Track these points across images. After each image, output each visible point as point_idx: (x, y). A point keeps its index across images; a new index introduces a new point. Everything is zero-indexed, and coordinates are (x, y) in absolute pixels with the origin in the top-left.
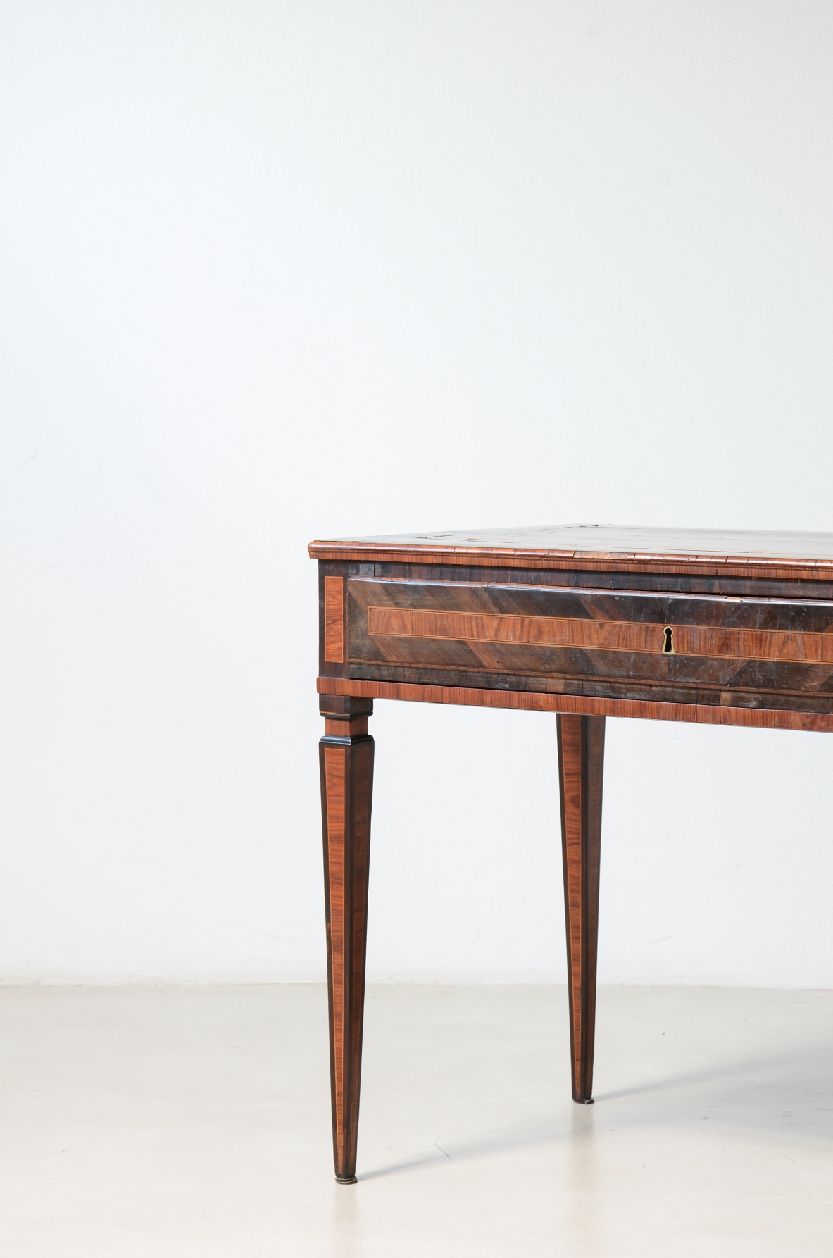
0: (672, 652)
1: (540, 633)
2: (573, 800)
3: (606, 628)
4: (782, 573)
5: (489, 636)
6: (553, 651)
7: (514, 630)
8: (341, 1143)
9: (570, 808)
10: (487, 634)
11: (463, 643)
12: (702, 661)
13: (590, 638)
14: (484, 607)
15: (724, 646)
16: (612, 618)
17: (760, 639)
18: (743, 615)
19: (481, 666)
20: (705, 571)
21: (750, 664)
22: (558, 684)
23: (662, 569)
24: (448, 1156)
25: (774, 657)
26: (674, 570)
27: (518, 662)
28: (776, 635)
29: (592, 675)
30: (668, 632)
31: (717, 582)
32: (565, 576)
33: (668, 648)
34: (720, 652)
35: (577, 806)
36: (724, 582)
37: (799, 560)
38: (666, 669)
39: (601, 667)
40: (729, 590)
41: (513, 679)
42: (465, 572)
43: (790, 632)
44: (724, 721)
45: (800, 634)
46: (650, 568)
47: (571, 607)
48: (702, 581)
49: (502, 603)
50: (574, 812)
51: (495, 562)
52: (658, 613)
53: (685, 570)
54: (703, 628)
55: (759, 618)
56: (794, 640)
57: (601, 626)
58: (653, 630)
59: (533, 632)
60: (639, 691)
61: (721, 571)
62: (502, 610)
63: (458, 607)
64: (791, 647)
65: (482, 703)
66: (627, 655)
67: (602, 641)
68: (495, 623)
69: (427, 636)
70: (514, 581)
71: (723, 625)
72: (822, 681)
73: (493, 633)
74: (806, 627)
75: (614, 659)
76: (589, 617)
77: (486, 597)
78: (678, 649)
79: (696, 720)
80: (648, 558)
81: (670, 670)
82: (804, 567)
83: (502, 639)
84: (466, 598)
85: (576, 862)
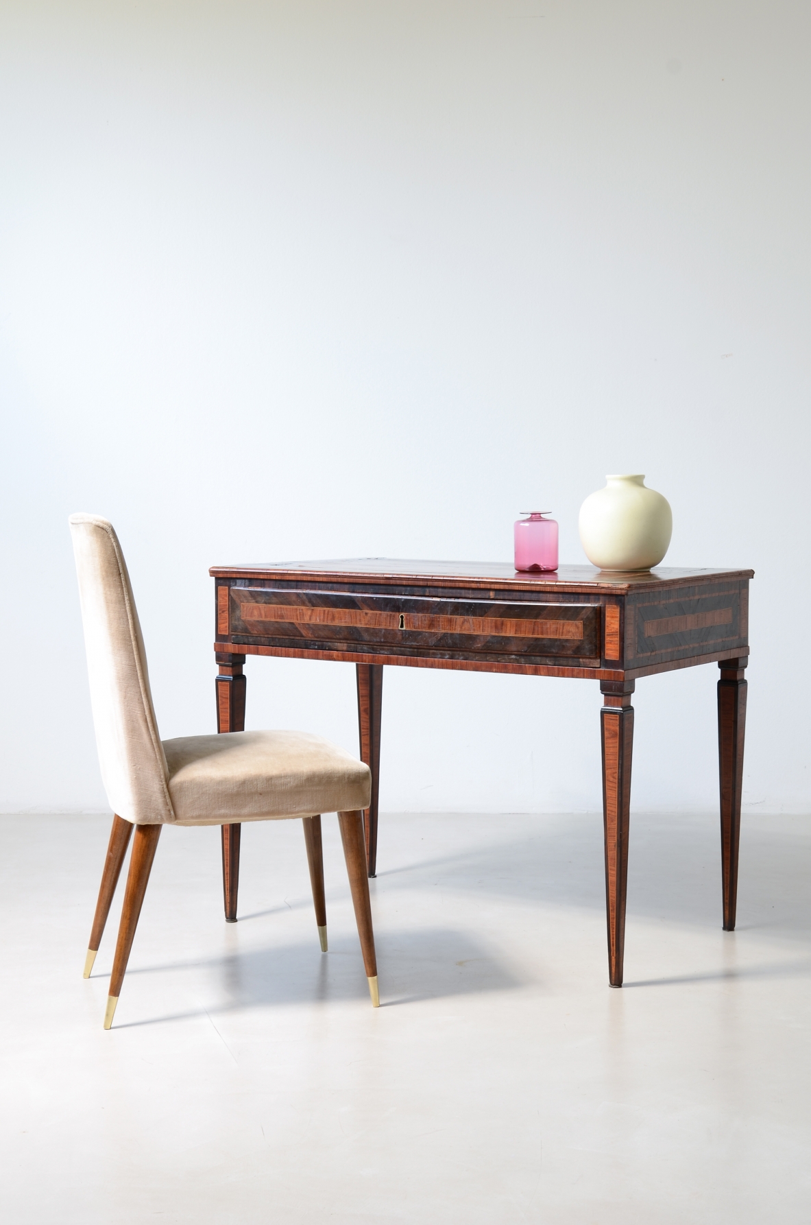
0: (404, 628)
1: (333, 619)
2: (365, 710)
3: (369, 615)
4: (461, 585)
5: (306, 620)
6: (341, 627)
7: (320, 616)
8: (228, 901)
9: (363, 715)
10: (305, 618)
11: (292, 623)
12: (420, 633)
13: (360, 620)
14: (304, 604)
15: (431, 625)
16: (372, 609)
17: (450, 621)
18: (441, 608)
19: (302, 636)
20: (421, 583)
21: (445, 635)
22: (344, 646)
23: (398, 582)
24: (290, 907)
25: (458, 631)
26: (404, 583)
27: (321, 634)
28: (459, 619)
29: (362, 641)
30: (402, 617)
31: (427, 590)
32: (347, 586)
33: (402, 626)
34: (429, 628)
35: (367, 714)
36: (431, 589)
37: (470, 578)
38: (400, 637)
39: (366, 637)
40: (434, 594)
41: (320, 643)
42: (294, 584)
43: (466, 617)
44: (432, 666)
45: (471, 618)
46: (392, 582)
47: (350, 603)
48: (420, 589)
49: (314, 601)
50: (366, 717)
51: (309, 578)
52: (396, 607)
53: (410, 583)
54: (420, 615)
55: (450, 609)
56: (468, 621)
57: (366, 614)
58: (394, 616)
59: (330, 617)
60: (388, 650)
61: (430, 583)
62: (314, 605)
63: (290, 604)
64: (466, 625)
65: (302, 657)
66: (380, 630)
67: (367, 622)
68: (309, 612)
69: (273, 620)
70: (320, 589)
71: (431, 613)
72: (483, 644)
73: (308, 618)
74: (474, 614)
75: (374, 632)
76: (360, 609)
77: (305, 597)
78: (407, 627)
79: (417, 666)
80: (391, 576)
81: (403, 638)
82: (473, 582)
83: (313, 622)
84: (294, 598)
85: (367, 745)
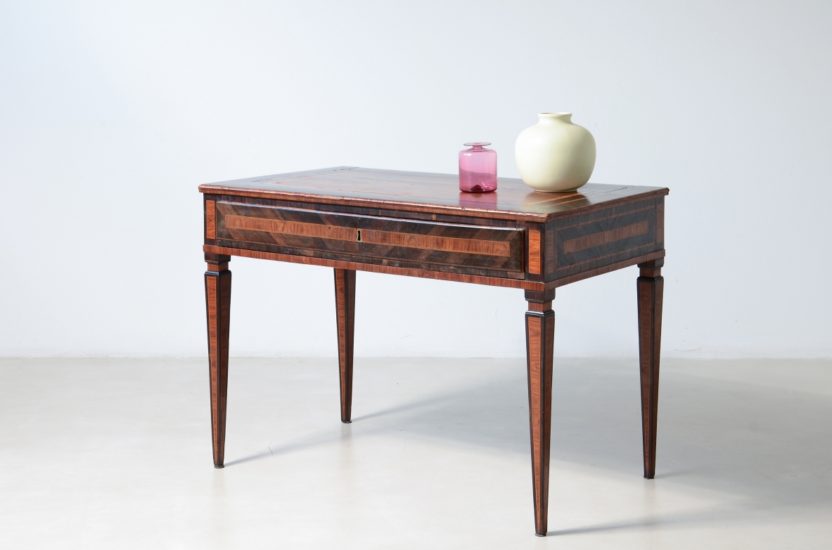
0: (361, 241)
1: (302, 230)
2: (341, 290)
3: (332, 229)
4: (408, 209)
5: (280, 230)
6: (308, 238)
7: (291, 228)
8: (216, 451)
9: (339, 293)
11: (268, 233)
12: (374, 246)
13: (324, 233)
14: (277, 217)
15: (384, 239)
16: (334, 225)
17: (399, 237)
18: (391, 226)
19: (276, 243)
20: (374, 207)
21: (395, 248)
23: (356, 205)
25: (405, 245)
26: (361, 205)
27: (292, 242)
28: (407, 236)
29: (326, 249)
30: (359, 232)
31: (380, 211)
32: (313, 205)
33: (359, 239)
34: (382, 242)
35: (342, 292)
36: (384, 211)
37: (415, 203)
38: (358, 248)
39: (329, 246)
40: (385, 215)
41: (291, 250)
42: (269, 201)
43: (412, 235)
44: (385, 272)
45: (416, 236)
46: (351, 204)
47: (316, 219)
48: (374, 210)
49: (285, 216)
51: (282, 198)
52: (354, 223)
53: (365, 206)
54: (374, 231)
55: (399, 227)
56: (414, 238)
57: (329, 228)
58: (352, 231)
59: (299, 229)
60: (346, 257)
61: (382, 206)
62: (285, 219)
63: (265, 217)
64: (413, 241)
65: (277, 259)
66: (341, 241)
67: (330, 235)
68: (282, 225)
69: (252, 229)
70: (291, 206)
71: (383, 230)
72: (427, 256)
74: (418, 233)
75: (336, 243)
76: (324, 224)
77: (278, 213)
78: (363, 239)
80: (349, 199)
81: (360, 249)
82: (418, 206)
83: (285, 232)
84: (269, 213)
85: (342, 317)
